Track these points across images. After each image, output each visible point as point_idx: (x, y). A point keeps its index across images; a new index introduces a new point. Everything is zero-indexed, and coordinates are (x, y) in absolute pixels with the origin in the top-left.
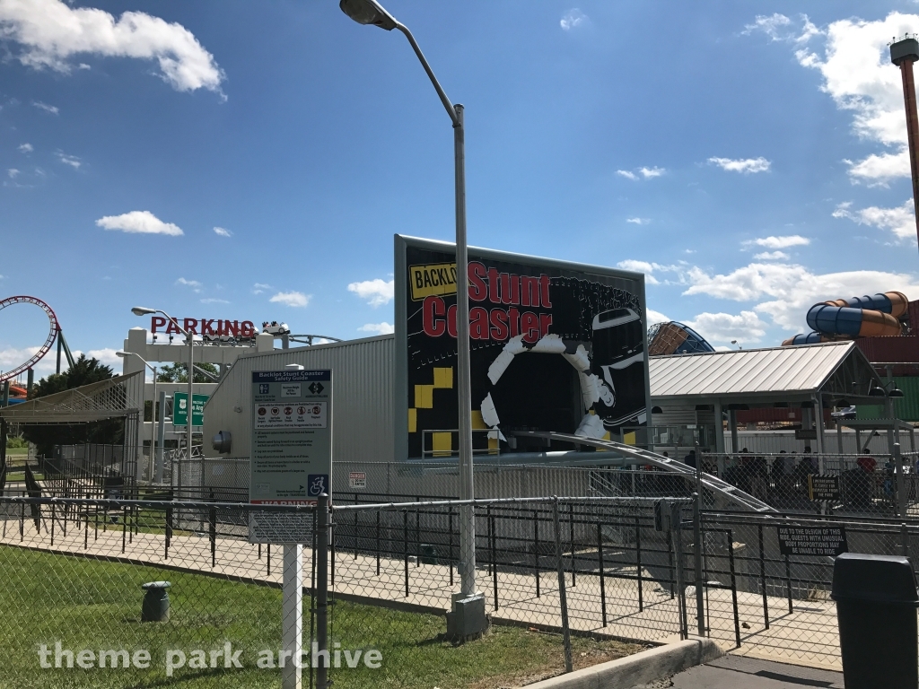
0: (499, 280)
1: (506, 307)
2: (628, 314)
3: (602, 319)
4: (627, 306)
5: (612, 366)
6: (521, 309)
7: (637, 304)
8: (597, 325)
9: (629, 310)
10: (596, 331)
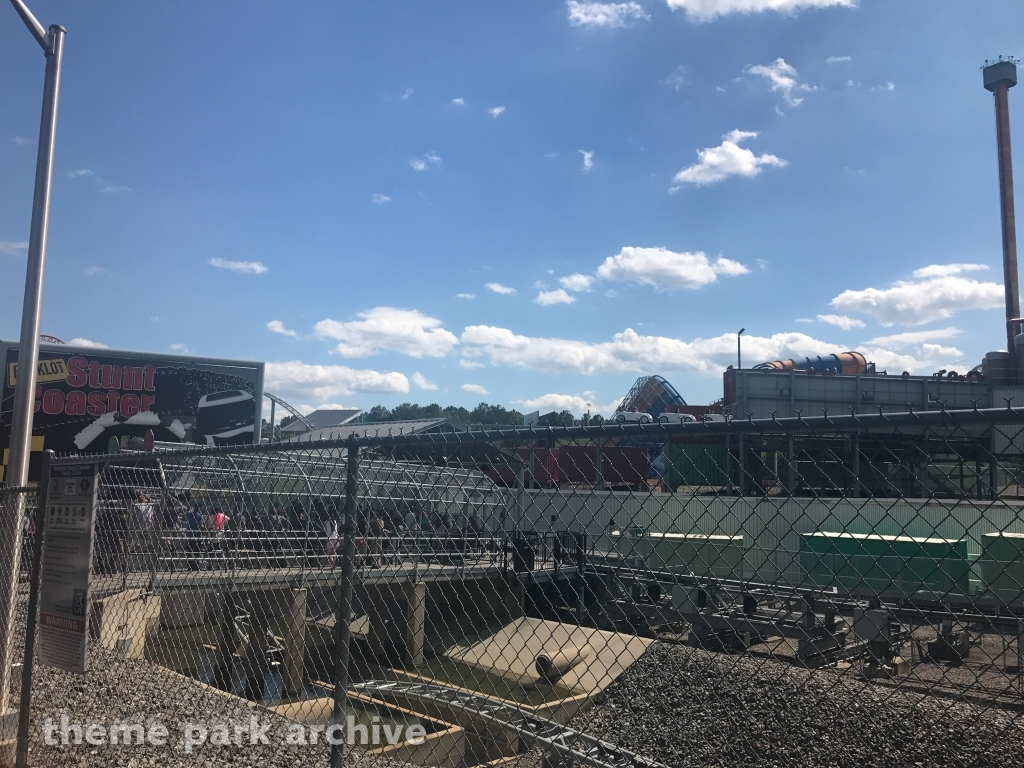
0: (100, 371)
1: (107, 391)
2: (241, 394)
3: (208, 399)
4: (240, 389)
5: (218, 435)
6: (122, 392)
7: (252, 386)
8: (203, 403)
9: (241, 391)
10: (201, 408)
